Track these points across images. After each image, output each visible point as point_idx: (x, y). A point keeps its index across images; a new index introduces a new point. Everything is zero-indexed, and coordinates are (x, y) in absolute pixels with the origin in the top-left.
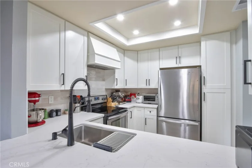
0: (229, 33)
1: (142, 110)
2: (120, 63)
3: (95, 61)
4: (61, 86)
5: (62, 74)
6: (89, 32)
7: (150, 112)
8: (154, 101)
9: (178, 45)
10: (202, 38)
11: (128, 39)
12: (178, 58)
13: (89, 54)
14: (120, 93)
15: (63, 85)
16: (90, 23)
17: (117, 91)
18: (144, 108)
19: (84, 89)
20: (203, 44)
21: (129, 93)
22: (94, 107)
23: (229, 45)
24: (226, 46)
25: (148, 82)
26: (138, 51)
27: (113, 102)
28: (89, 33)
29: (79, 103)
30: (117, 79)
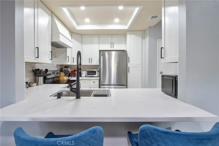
0: (141, 32)
1: (88, 81)
2: (72, 43)
3: (59, 39)
4: (36, 59)
5: (36, 48)
6: (52, 12)
7: (94, 83)
8: (96, 74)
9: (112, 35)
10: (128, 33)
11: (78, 24)
12: (112, 44)
13: (52, 32)
14: (69, 69)
15: (37, 58)
16: (58, 6)
17: (67, 67)
18: (89, 80)
19: (50, 63)
20: (128, 36)
21: (73, 69)
22: (49, 82)
23: (141, 39)
24: (140, 39)
25: (90, 60)
26: (82, 35)
27: (65, 76)
28: (52, 14)
29: (43, 76)
30: (68, 56)
